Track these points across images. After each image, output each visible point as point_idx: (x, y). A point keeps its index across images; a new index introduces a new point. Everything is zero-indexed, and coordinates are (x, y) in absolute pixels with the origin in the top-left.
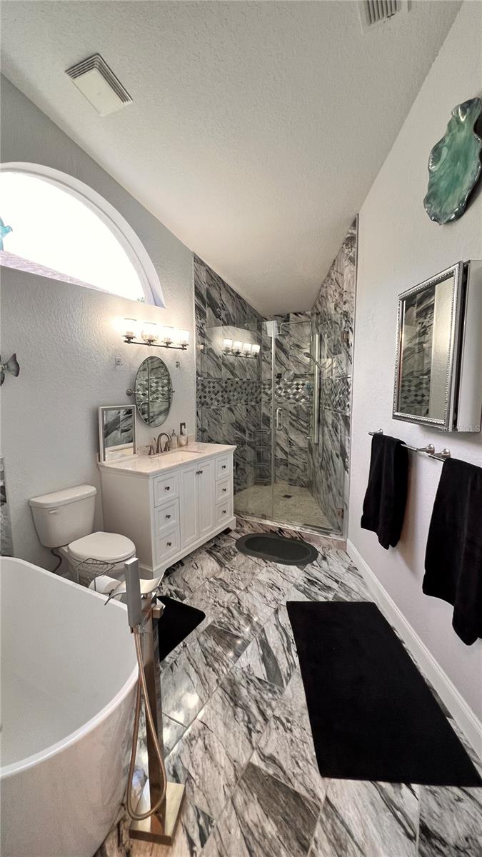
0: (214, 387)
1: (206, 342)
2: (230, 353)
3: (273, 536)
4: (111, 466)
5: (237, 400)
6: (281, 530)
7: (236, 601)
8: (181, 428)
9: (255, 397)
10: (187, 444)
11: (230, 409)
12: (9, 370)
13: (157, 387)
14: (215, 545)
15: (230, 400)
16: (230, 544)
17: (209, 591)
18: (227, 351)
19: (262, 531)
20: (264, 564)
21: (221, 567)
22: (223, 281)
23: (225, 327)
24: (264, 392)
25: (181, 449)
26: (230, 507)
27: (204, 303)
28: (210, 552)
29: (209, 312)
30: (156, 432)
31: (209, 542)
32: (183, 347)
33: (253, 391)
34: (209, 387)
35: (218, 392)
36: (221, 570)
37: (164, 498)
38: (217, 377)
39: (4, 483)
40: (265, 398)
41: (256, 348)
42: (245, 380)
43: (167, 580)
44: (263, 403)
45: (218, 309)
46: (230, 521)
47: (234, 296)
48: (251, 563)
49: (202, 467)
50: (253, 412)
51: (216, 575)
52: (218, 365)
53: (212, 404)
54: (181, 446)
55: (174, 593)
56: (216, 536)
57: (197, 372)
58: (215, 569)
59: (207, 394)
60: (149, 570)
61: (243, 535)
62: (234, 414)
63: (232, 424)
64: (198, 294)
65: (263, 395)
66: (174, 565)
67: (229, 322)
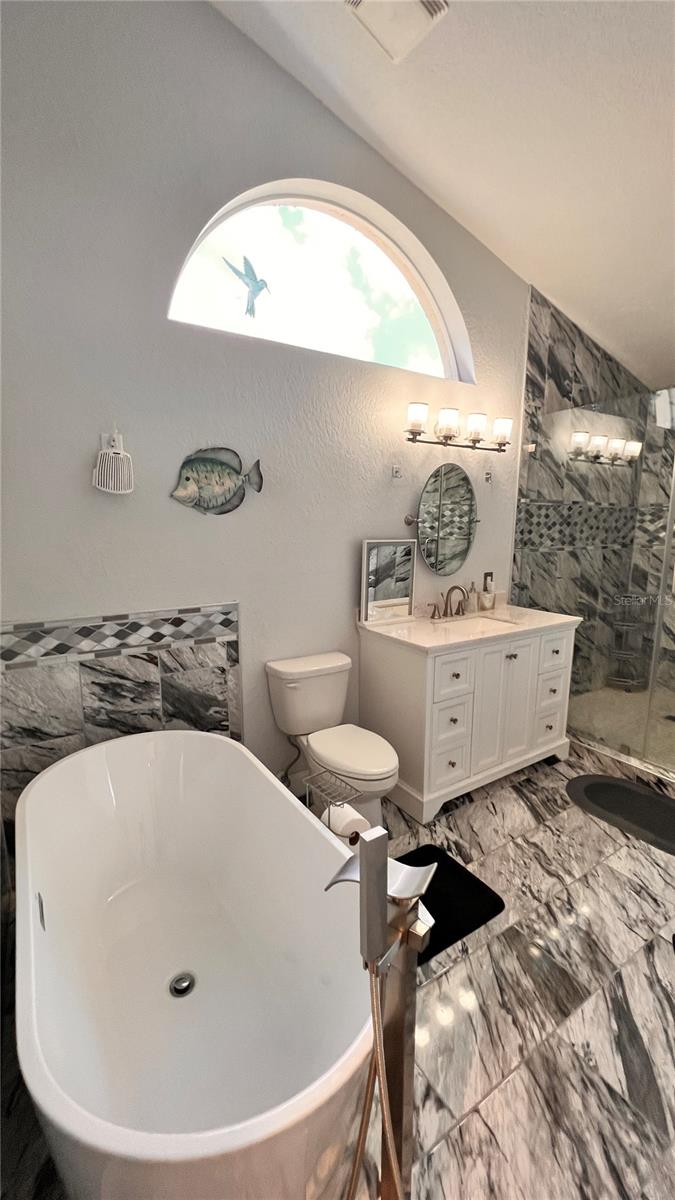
0: (547, 516)
1: (540, 439)
2: (582, 458)
3: (643, 790)
4: (376, 630)
5: (587, 539)
6: (660, 782)
7: (565, 897)
8: (485, 579)
9: (622, 534)
10: (493, 607)
11: (573, 554)
12: (250, 484)
13: (452, 516)
14: (528, 780)
15: (574, 539)
16: (555, 784)
17: (514, 862)
18: (578, 453)
19: (618, 775)
20: (622, 840)
21: (539, 822)
22: (580, 333)
23: (575, 410)
24: (640, 528)
25: (482, 613)
26: (561, 722)
27: (542, 373)
28: (517, 789)
29: (550, 387)
30: (445, 584)
31: (518, 772)
32: (501, 447)
33: (619, 525)
34: (539, 516)
35: (554, 524)
36: (537, 828)
37: (447, 690)
38: (555, 499)
39: (238, 637)
40: (641, 538)
41: (635, 448)
42: (605, 505)
43: (443, 820)
44: (635, 546)
45: (567, 382)
46: (559, 744)
47: (599, 355)
48: (595, 830)
49: (516, 648)
50: (615, 561)
51: (528, 835)
52: (558, 478)
53: (541, 544)
54: (483, 608)
55: (453, 847)
56: (532, 765)
57: (520, 490)
58: (525, 824)
59: (534, 528)
60: (419, 798)
61: (582, 773)
62: (579, 563)
63: (574, 580)
64: (534, 358)
65: (638, 533)
66: (457, 799)
67: (585, 401)
